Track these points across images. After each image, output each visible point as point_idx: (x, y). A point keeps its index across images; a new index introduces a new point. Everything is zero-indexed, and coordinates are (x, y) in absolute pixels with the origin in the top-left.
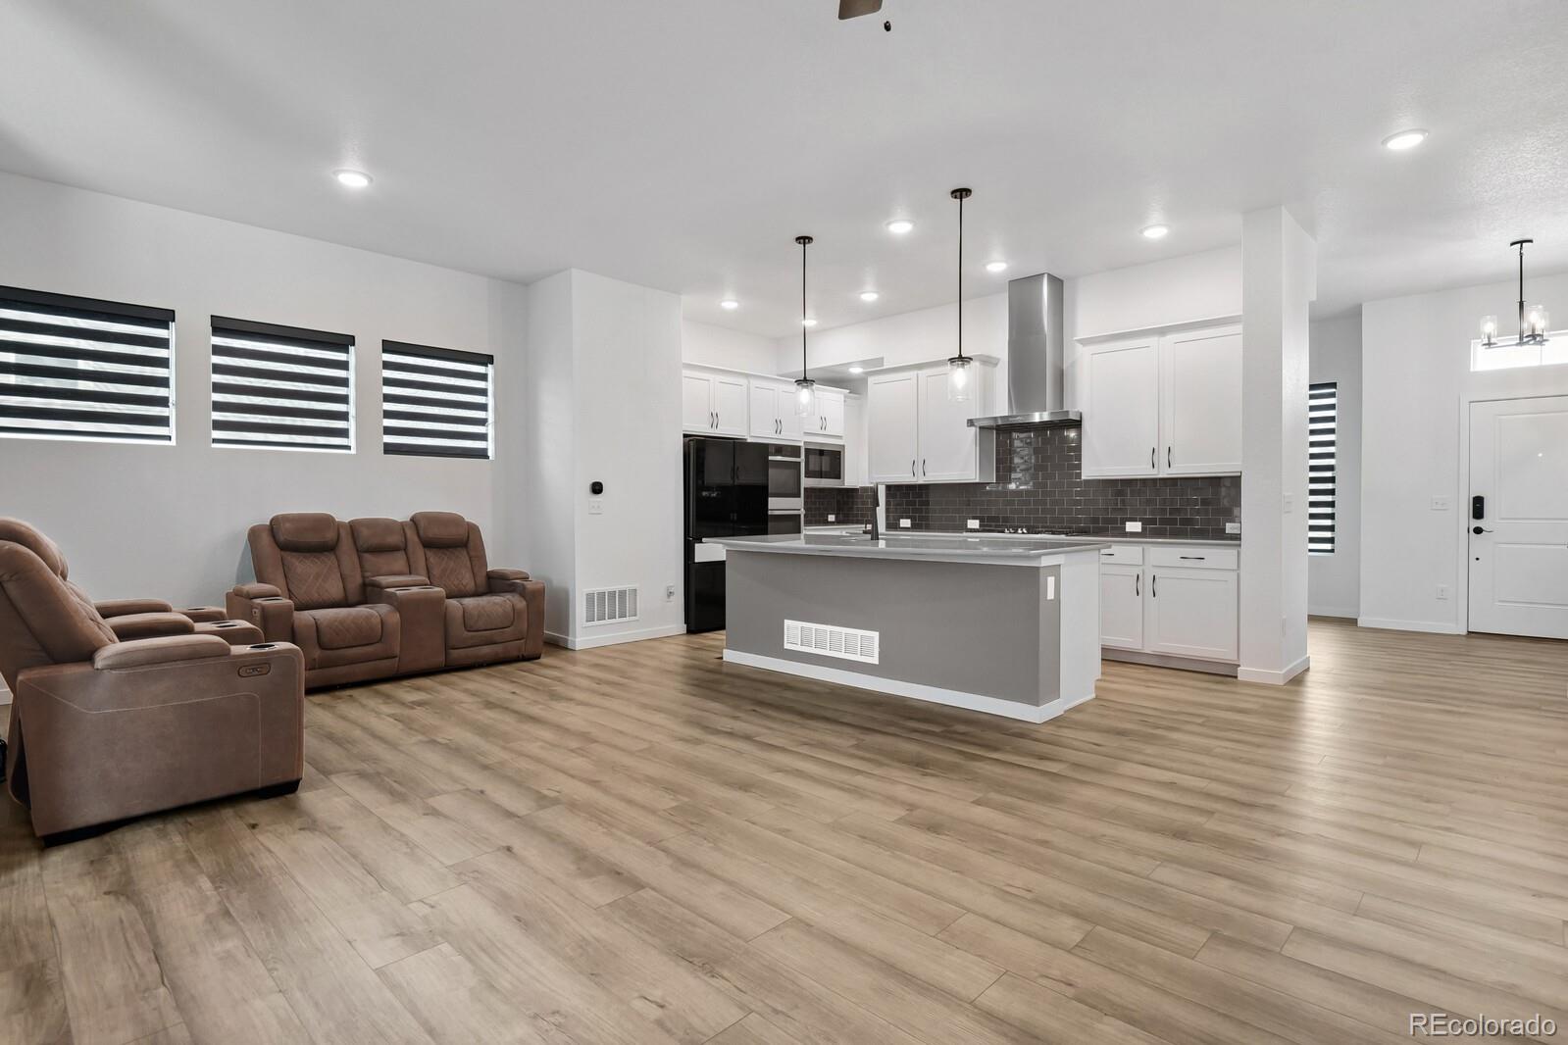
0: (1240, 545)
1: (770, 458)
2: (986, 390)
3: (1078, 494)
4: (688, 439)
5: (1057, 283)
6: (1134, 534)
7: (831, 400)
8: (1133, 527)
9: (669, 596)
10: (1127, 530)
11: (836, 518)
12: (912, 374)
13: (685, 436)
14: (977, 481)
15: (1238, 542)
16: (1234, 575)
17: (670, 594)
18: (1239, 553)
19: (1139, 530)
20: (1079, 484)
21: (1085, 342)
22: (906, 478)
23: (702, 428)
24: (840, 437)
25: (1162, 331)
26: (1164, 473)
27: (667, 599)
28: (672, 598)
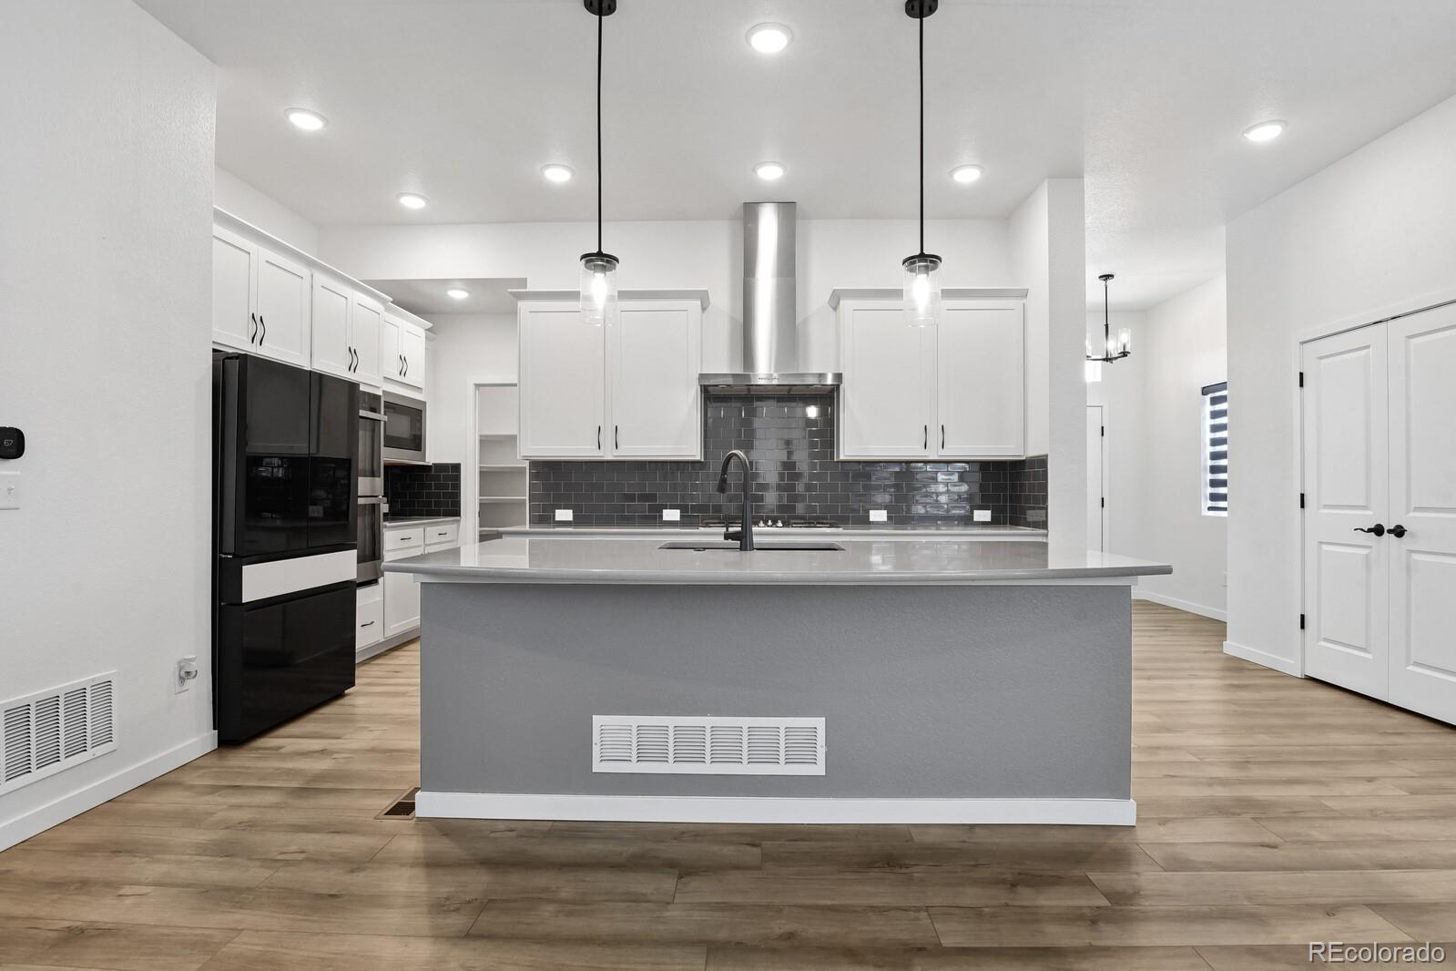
1: (361, 412)
4: (218, 356)
6: (880, 525)
7: (409, 334)
8: (878, 514)
9: (182, 680)
13: (215, 353)
14: (698, 457)
15: (1044, 531)
17: (187, 675)
21: (845, 294)
22: (585, 452)
23: (239, 342)
24: (422, 390)
27: (178, 689)
28: (190, 683)
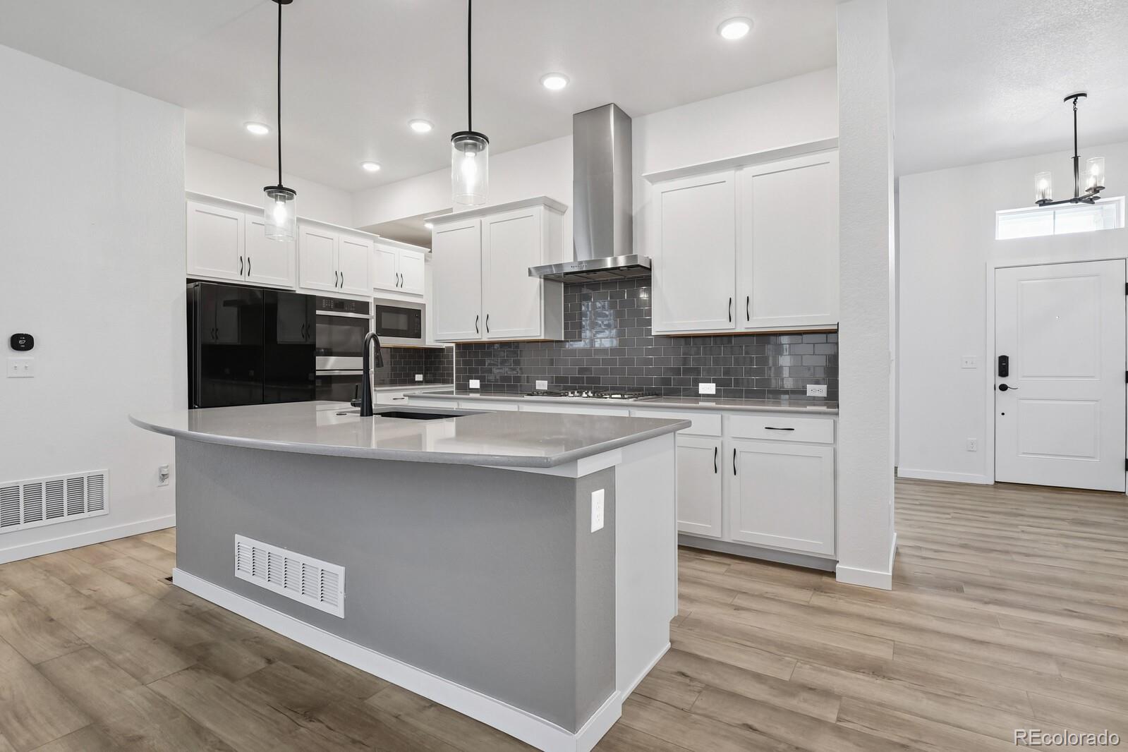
0: (837, 414)
1: (318, 312)
2: (552, 238)
3: (649, 352)
4: (192, 285)
5: (624, 119)
6: (708, 397)
7: (409, 259)
8: (707, 388)
9: (160, 479)
10: (701, 392)
11: (424, 377)
12: (475, 221)
13: (189, 281)
14: (542, 337)
15: (835, 410)
16: (829, 450)
17: (162, 477)
18: (835, 422)
19: (713, 392)
20: (649, 342)
21: (655, 178)
22: (470, 336)
23: (226, 275)
24: (420, 296)
25: (738, 163)
26: (741, 327)
27: (159, 484)
28: (166, 482)
